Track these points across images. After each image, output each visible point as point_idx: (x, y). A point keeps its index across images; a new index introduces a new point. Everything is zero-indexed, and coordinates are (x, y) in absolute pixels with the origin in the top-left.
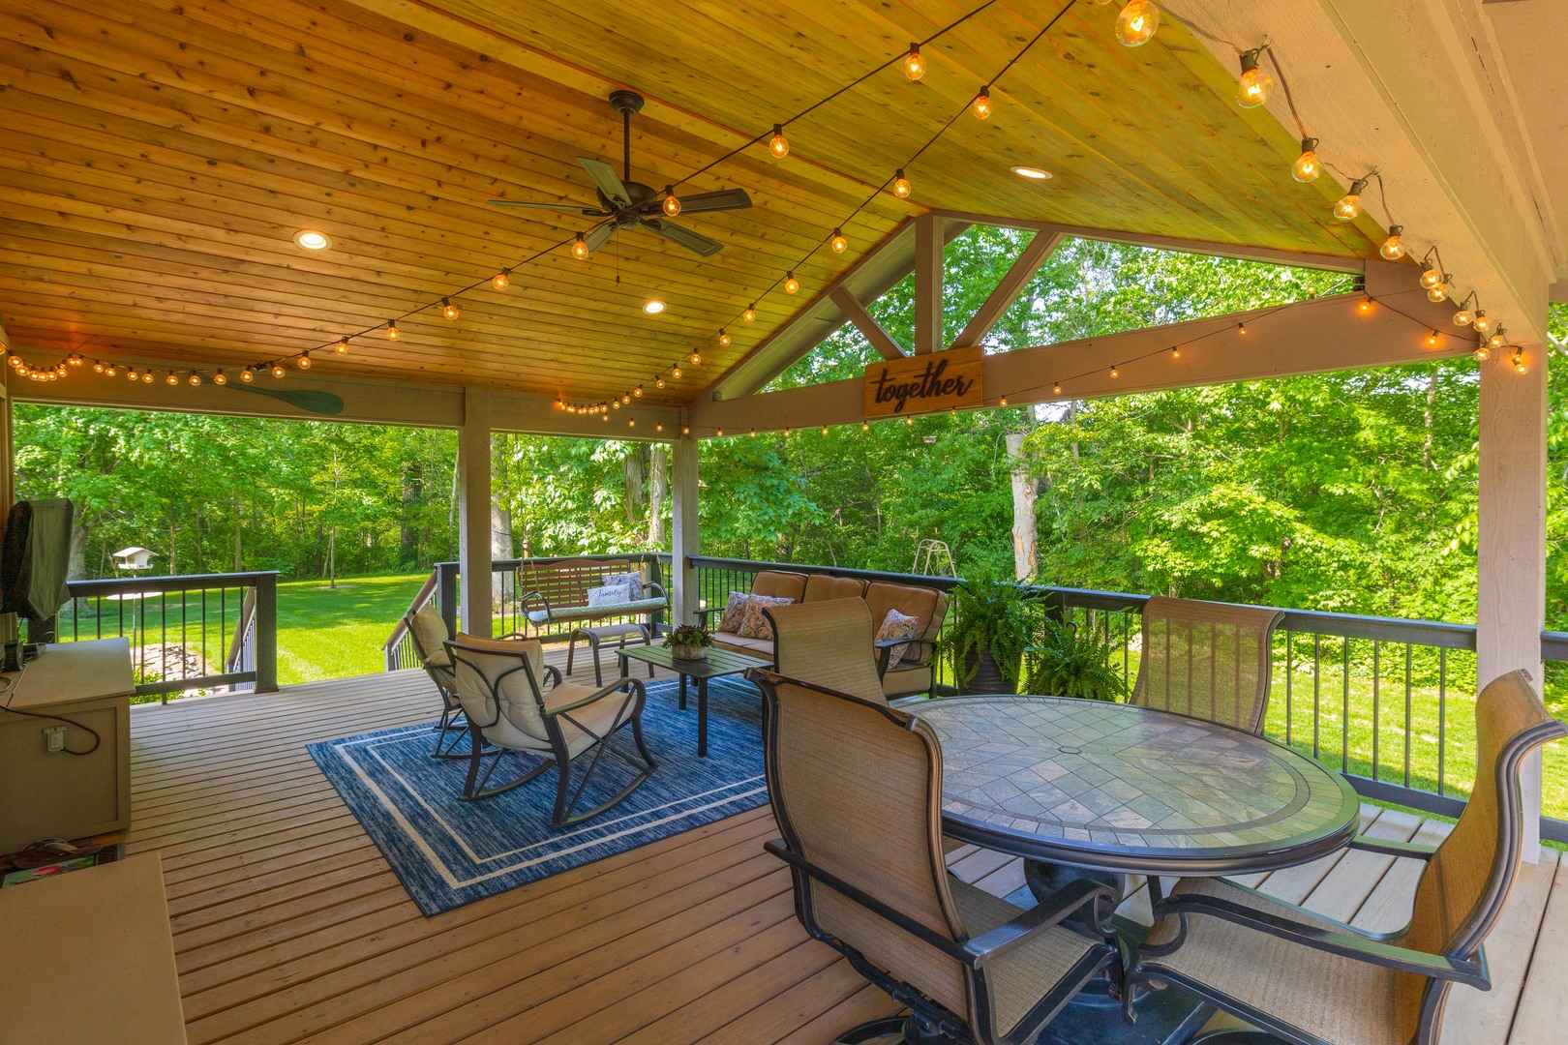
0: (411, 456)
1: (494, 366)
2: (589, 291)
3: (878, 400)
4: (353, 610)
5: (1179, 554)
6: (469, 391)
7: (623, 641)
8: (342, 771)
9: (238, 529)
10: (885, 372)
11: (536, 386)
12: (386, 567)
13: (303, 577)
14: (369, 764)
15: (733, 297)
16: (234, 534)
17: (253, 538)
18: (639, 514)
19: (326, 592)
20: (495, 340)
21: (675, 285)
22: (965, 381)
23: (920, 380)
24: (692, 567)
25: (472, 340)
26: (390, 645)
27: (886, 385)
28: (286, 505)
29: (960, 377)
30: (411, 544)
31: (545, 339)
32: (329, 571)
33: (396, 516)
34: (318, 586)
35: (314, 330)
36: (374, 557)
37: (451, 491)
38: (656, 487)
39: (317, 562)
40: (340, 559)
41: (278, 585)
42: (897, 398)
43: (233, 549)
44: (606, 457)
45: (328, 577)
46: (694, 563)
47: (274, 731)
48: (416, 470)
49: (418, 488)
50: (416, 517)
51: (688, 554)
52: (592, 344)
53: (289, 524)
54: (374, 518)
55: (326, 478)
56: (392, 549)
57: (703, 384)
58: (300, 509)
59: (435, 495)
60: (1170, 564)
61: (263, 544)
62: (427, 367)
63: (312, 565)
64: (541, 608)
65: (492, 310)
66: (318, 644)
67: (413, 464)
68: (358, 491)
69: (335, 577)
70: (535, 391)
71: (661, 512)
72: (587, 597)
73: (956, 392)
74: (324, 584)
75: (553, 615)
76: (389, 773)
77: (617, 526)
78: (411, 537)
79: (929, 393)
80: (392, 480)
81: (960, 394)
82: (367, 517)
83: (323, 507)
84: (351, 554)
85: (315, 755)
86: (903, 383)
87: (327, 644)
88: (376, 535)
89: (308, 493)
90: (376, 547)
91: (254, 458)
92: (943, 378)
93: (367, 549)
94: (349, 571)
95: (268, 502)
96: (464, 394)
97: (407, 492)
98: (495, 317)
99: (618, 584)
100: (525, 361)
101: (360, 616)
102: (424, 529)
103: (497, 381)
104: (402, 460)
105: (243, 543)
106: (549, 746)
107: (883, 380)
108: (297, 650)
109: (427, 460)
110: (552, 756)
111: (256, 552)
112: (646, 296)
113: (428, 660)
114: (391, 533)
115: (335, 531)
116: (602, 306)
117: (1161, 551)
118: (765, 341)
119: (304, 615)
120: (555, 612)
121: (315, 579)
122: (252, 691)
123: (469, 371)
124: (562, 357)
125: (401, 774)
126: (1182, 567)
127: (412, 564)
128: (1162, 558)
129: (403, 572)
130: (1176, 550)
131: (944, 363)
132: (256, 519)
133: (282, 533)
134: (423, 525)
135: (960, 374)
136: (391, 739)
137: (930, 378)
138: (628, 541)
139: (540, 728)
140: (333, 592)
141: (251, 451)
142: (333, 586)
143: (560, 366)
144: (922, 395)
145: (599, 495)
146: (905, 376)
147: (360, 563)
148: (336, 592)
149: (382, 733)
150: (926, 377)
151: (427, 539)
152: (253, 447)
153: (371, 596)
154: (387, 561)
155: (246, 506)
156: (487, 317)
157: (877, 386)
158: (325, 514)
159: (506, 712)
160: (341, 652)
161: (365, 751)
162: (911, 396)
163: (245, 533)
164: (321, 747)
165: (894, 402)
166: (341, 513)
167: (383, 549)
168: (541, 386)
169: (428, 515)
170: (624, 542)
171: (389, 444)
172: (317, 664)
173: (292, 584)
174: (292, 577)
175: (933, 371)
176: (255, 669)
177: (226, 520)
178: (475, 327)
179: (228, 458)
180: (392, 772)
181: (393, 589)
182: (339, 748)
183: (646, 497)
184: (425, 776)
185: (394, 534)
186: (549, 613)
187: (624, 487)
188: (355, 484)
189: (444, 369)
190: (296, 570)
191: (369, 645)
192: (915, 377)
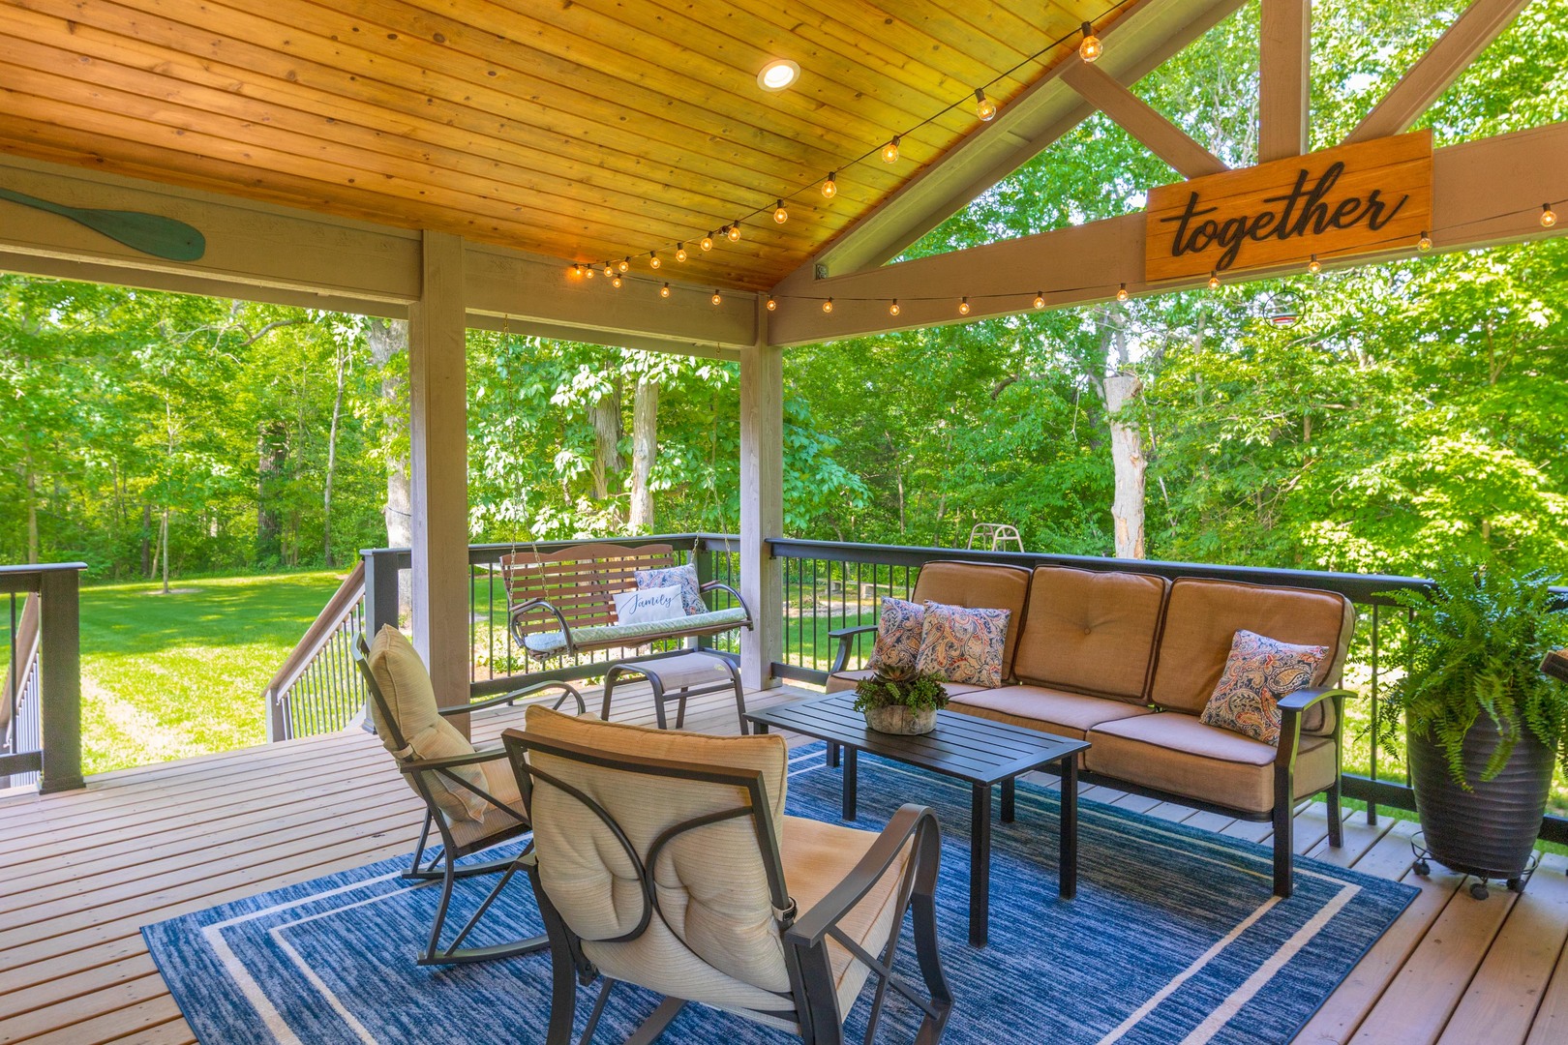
0: (271, 412)
1: (481, 186)
2: (679, 23)
3: (1177, 251)
4: (197, 624)
5: (1362, 541)
6: (430, 237)
7: (684, 689)
8: (226, 1008)
9: (32, 511)
10: (1195, 197)
11: (543, 235)
12: (239, 565)
13: (125, 578)
14: (285, 983)
15: (913, 66)
16: (26, 519)
17: (56, 526)
18: (616, 485)
19: (156, 599)
20: (492, 127)
21: (828, 27)
22: (1388, 199)
23: (1279, 208)
24: (773, 556)
25: (450, 124)
26: (276, 688)
27: (1195, 223)
28: (102, 478)
29: (1376, 193)
30: (273, 533)
31: (578, 132)
32: (160, 569)
33: (251, 495)
34: (147, 589)
35: (150, 71)
36: (223, 550)
37: (327, 459)
38: (641, 445)
39: (143, 558)
40: (175, 554)
41: (81, 590)
42: (1222, 244)
43: (26, 540)
44: (574, 398)
45: (160, 577)
46: (777, 550)
47: (73, 887)
48: (277, 432)
49: (280, 457)
50: (277, 496)
51: (768, 536)
52: (655, 150)
53: (103, 505)
54: (221, 495)
55: (156, 439)
56: (245, 540)
57: (805, 247)
58: (120, 485)
59: (304, 467)
60: (1352, 555)
61: (68, 532)
62: (362, 180)
63: (136, 560)
64: (553, 626)
65: (499, 53)
66: (150, 676)
67: (274, 424)
68: (204, 456)
69: (170, 577)
70: (539, 245)
71: (649, 482)
72: (613, 608)
73: (1365, 221)
74: (155, 588)
75: (575, 639)
76: (333, 1015)
77: (583, 503)
78: (273, 523)
79: (1299, 228)
80: (246, 445)
81: (1373, 226)
82: (215, 495)
83: (153, 480)
84: (189, 546)
85: (163, 959)
86: (1236, 215)
87: (162, 676)
88: (224, 520)
89: (133, 460)
90: (224, 539)
91: (50, 400)
92: (1332, 199)
93: (210, 541)
94: (187, 569)
95: (76, 473)
96: (421, 243)
97: (266, 462)
98: (501, 72)
99: (662, 585)
100: (536, 179)
101: (211, 635)
102: (290, 513)
103: (480, 221)
104: (259, 417)
105: (41, 531)
106: (788, 1005)
107: (1190, 213)
108: (118, 686)
109: (294, 419)
110: (790, 1027)
111: (59, 543)
112: (774, 48)
113: (409, 751)
114: (244, 519)
115: (167, 515)
116: (692, 62)
117: (1339, 537)
118: (926, 168)
119: (126, 632)
120: (580, 633)
121: (140, 581)
122: (35, 787)
123: (435, 195)
124: (602, 177)
125: (362, 1017)
126: (1369, 560)
127: (273, 559)
128: (1338, 546)
129: (263, 570)
130: (1358, 536)
131: (1336, 170)
132: (59, 498)
133: (95, 518)
134: (287, 507)
135: (1375, 187)
136: (318, 907)
137: (1301, 202)
138: (602, 524)
139: (770, 961)
140: (167, 600)
141: (47, 392)
142: (167, 590)
143: (594, 196)
144: (1281, 232)
145: (563, 457)
146: (1240, 202)
147: (198, 558)
148: (171, 599)
149: (299, 891)
150: (1292, 199)
151: (294, 527)
152: (50, 386)
153: (221, 604)
154: (240, 554)
155: (45, 482)
156: (486, 68)
157: (1175, 225)
158: (154, 494)
159: (678, 919)
160: (184, 690)
161: (269, 942)
162: (1255, 238)
163: (43, 517)
164: (175, 933)
165: (1215, 251)
166: (180, 487)
167: (235, 539)
168: (553, 235)
169: (296, 493)
170: (596, 526)
171: (242, 395)
172: (149, 710)
173: (109, 587)
174: (110, 577)
175: (1308, 187)
176: (41, 748)
177: (16, 498)
178: (457, 92)
179: (13, 400)
180: (339, 1008)
181: (250, 594)
182: (212, 934)
183: (625, 460)
184: (417, 1021)
185: (248, 520)
186: (568, 636)
187: (592, 446)
188: (200, 446)
189: (395, 187)
190: (114, 567)
191: (225, 677)
192: (1267, 201)
